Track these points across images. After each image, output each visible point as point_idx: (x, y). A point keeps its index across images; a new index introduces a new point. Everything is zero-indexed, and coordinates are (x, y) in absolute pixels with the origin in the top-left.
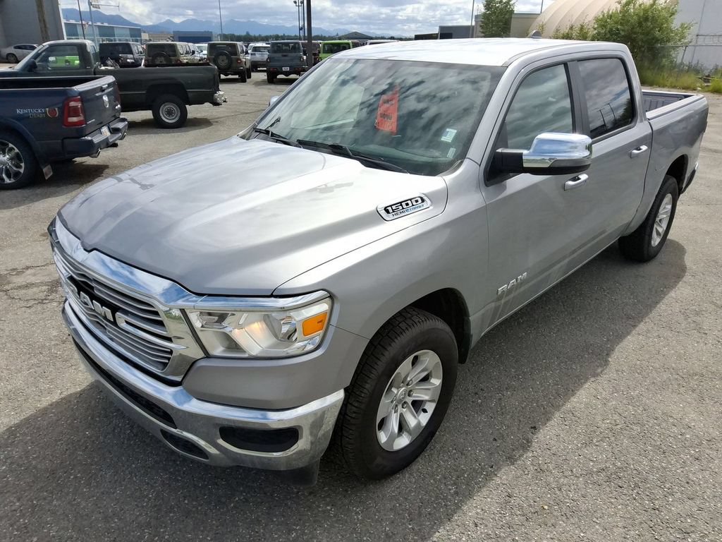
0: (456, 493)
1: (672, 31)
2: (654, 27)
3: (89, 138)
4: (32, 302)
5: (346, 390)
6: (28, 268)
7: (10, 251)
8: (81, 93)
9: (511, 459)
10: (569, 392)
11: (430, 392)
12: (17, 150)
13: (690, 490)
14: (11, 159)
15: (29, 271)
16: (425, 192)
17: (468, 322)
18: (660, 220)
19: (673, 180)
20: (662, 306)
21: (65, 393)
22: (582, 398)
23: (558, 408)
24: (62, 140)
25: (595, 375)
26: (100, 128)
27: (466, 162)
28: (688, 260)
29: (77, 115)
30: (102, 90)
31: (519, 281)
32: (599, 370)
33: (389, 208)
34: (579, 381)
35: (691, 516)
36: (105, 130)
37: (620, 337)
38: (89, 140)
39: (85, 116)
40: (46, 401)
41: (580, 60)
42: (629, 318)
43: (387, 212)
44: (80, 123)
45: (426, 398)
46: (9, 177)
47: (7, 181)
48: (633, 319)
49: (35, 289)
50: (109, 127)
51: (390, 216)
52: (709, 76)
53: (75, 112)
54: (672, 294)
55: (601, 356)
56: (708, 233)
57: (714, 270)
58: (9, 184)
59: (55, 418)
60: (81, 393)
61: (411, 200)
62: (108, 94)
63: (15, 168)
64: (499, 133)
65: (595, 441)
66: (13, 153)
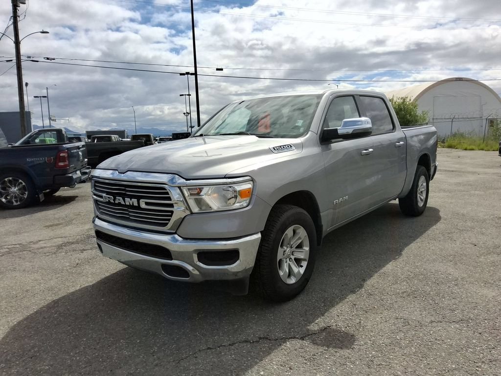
0: (324, 306)
1: (417, 116)
2: (406, 114)
3: (71, 175)
4: (48, 254)
5: (262, 232)
6: (40, 241)
7: (26, 234)
8: (68, 149)
9: (353, 292)
10: (381, 266)
11: (303, 254)
12: (24, 184)
13: (454, 296)
14: (19, 190)
15: (41, 242)
16: (292, 143)
17: (320, 217)
18: (421, 192)
19: (423, 168)
20: (429, 232)
21: (83, 286)
22: (389, 267)
23: (376, 272)
24: (54, 177)
25: (395, 259)
26: (76, 171)
27: (310, 133)
28: (441, 214)
29: (64, 161)
30: (78, 148)
31: (344, 199)
32: (397, 257)
33: (275, 148)
34: (387, 262)
35: (456, 304)
36: (78, 172)
37: (407, 245)
38: (70, 176)
39: (69, 162)
40: (72, 290)
41: (361, 96)
42: (411, 237)
43: (274, 149)
44: (66, 166)
45: (302, 257)
46: (17, 201)
47: (15, 204)
48: (413, 238)
49: (48, 249)
50: (81, 172)
51: (276, 151)
52: (444, 140)
53: (63, 159)
54: (434, 227)
55: (398, 252)
56: (451, 203)
57: (457, 217)
58: (17, 205)
59: (80, 296)
60: (93, 285)
61: (285, 145)
62: (82, 151)
63: (21, 195)
64: (324, 121)
65: (399, 282)
66: (21, 186)
